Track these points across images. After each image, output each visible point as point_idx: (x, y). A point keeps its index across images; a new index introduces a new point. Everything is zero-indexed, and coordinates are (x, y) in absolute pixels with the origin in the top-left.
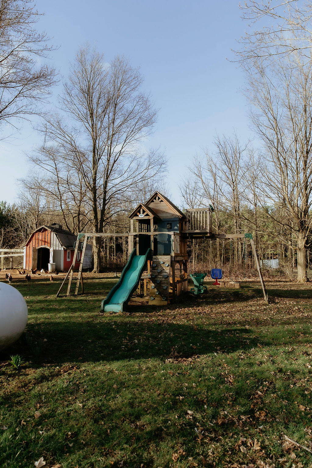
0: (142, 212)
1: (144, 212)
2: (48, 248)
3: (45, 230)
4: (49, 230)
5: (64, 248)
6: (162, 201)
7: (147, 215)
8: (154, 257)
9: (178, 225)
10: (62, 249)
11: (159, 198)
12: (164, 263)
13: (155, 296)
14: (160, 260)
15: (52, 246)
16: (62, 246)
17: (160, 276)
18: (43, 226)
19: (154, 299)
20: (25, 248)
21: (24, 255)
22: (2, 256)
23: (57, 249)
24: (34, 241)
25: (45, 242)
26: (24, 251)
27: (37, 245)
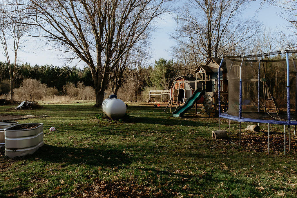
0: (201, 70)
1: (202, 69)
2: (183, 89)
3: (181, 79)
4: (183, 79)
5: (192, 89)
6: (214, 62)
7: (203, 71)
8: (206, 93)
9: (222, 75)
10: (191, 90)
11: (213, 61)
12: (210, 96)
13: (204, 113)
14: (208, 94)
15: (185, 88)
16: (191, 88)
17: (208, 103)
18: (180, 76)
19: (204, 114)
20: (171, 89)
21: (171, 93)
22: (160, 94)
23: (188, 89)
24: (176, 85)
25: (181, 85)
26: (171, 91)
27: (177, 88)
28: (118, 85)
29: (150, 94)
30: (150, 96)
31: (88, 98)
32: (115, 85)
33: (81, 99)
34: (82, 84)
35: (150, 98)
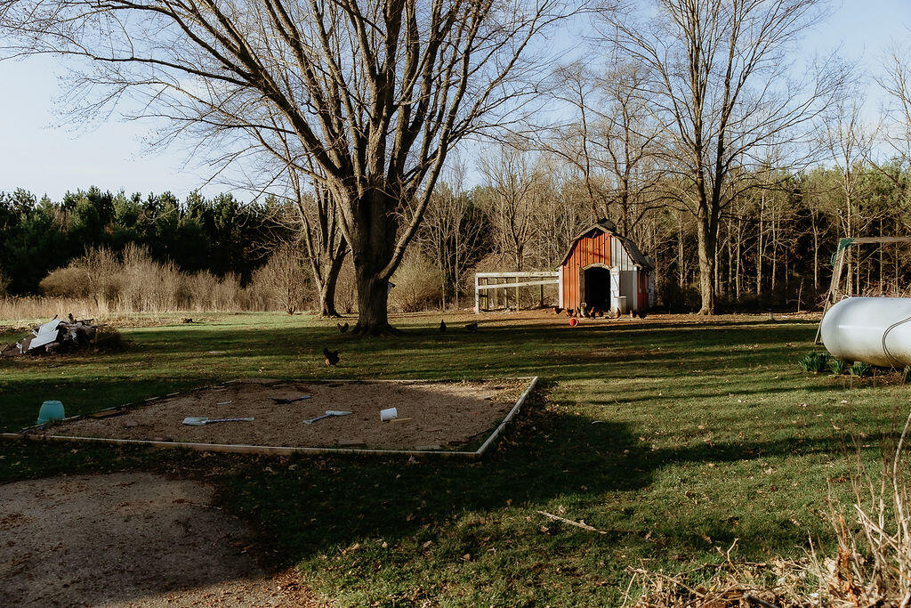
4: (608, 233)
5: (638, 268)
10: (635, 269)
16: (634, 262)
18: (597, 226)
20: (561, 268)
21: (560, 281)
22: (517, 285)
23: (625, 268)
24: (578, 254)
25: (600, 256)
26: (560, 274)
27: (583, 263)
29: (477, 284)
32: (327, 257)
35: (477, 298)
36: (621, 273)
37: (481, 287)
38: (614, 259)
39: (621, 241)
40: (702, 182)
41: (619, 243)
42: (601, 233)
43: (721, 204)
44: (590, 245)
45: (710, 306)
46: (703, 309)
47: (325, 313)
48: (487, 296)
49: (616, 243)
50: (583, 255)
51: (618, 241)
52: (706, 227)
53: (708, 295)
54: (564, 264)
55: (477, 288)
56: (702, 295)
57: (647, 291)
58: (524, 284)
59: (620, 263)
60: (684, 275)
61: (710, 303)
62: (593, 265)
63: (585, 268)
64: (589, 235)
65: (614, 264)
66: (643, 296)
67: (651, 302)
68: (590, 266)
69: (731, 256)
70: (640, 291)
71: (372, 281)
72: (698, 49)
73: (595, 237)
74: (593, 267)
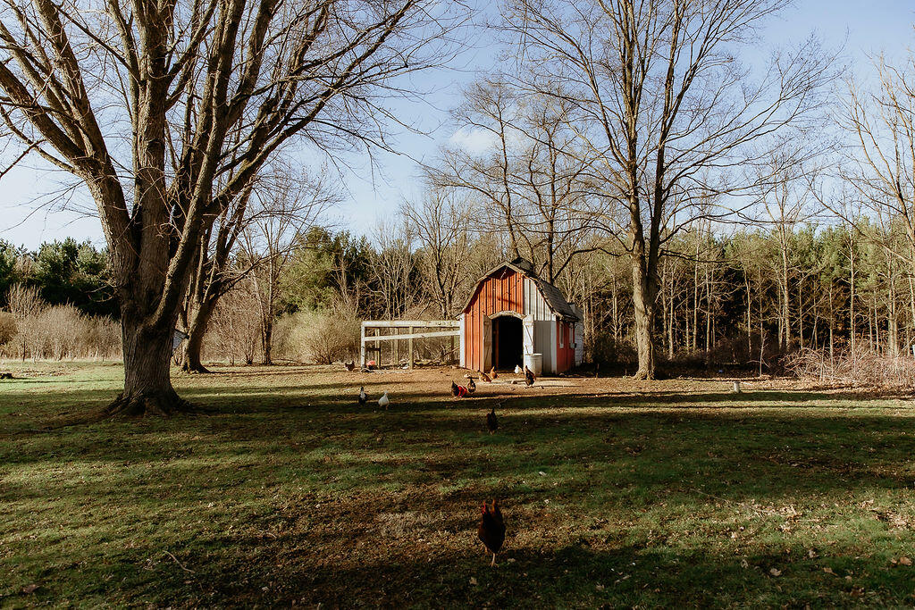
2: (519, 316)
4: (520, 273)
5: (558, 318)
10: (554, 319)
16: (552, 310)
18: (506, 263)
20: (463, 315)
21: (461, 333)
22: (411, 336)
23: (541, 318)
24: (483, 300)
25: (510, 302)
26: (461, 324)
27: (490, 311)
28: (208, 296)
29: (363, 334)
30: (363, 344)
31: (57, 350)
32: (195, 300)
33: (26, 355)
34: (30, 295)
35: (363, 352)
36: (536, 324)
37: (368, 339)
38: (527, 307)
39: (536, 283)
40: (638, 209)
41: (534, 286)
42: (511, 273)
43: (662, 237)
44: (498, 288)
45: (650, 368)
46: (640, 371)
47: (185, 368)
48: (379, 350)
49: (530, 286)
50: (490, 302)
51: (533, 283)
52: (643, 268)
53: (646, 353)
54: (467, 311)
55: (364, 339)
56: (640, 353)
57: (572, 346)
58: (419, 336)
59: (535, 311)
60: (618, 328)
61: (650, 364)
62: (501, 313)
63: (492, 317)
64: (496, 275)
65: (527, 312)
66: (567, 353)
67: (578, 359)
68: (498, 315)
69: (665, 309)
70: (562, 346)
71: (140, 329)
72: (632, 44)
73: (504, 278)
74: (501, 317)
